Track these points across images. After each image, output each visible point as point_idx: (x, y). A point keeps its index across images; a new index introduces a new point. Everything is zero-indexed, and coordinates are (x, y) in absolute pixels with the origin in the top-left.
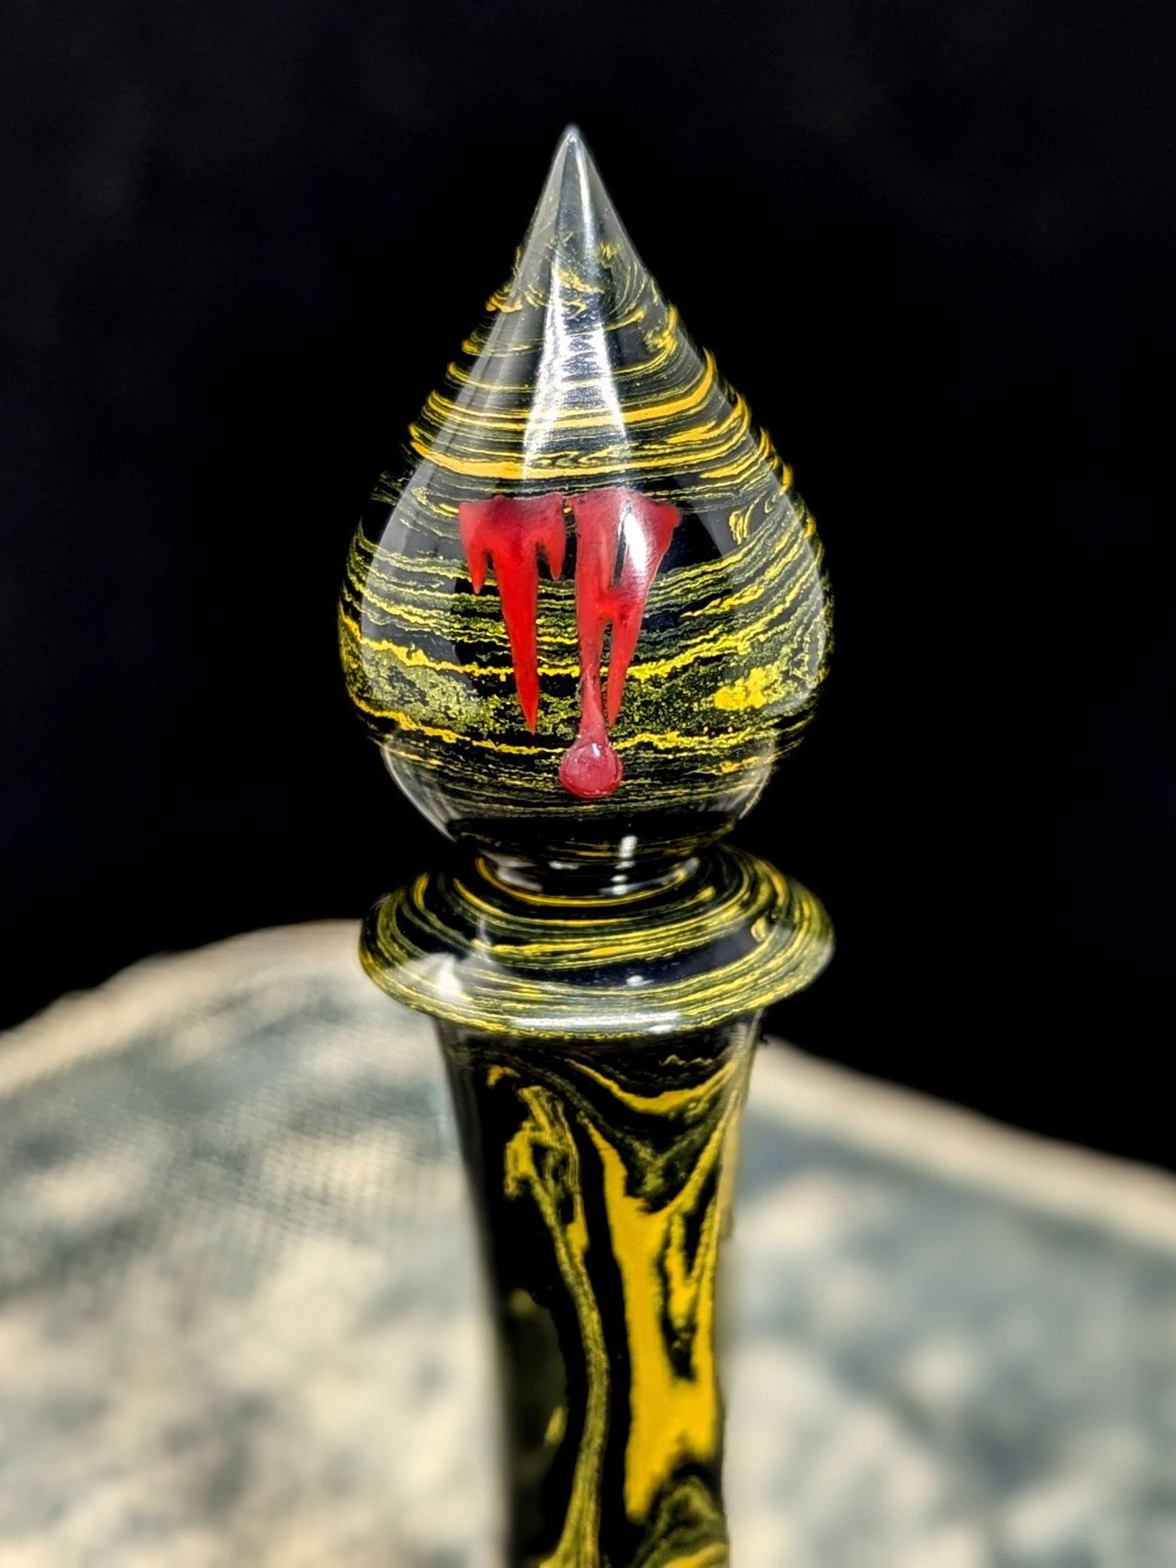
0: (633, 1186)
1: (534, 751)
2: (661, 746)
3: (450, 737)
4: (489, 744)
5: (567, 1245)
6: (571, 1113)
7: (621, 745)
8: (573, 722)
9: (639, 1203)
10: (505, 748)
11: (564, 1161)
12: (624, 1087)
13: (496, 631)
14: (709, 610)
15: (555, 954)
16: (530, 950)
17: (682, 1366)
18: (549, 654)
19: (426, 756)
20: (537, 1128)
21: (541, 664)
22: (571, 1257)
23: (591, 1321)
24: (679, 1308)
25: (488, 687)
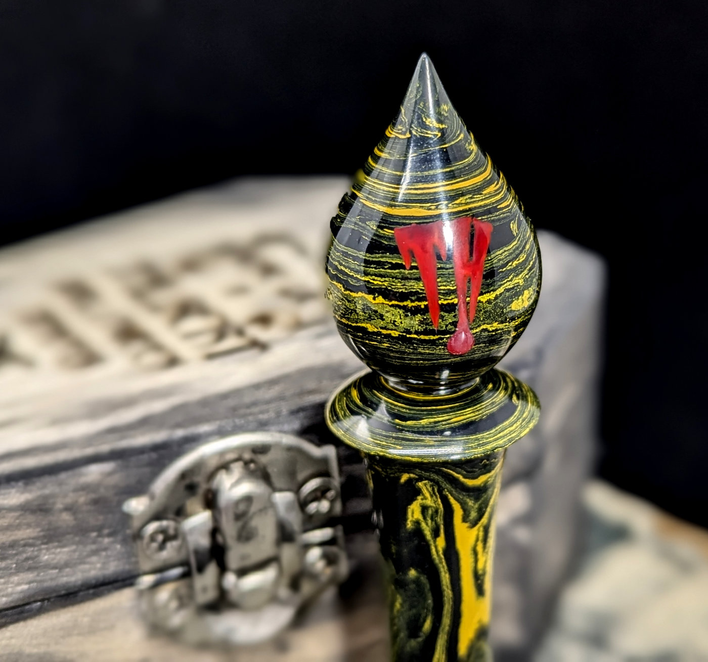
0: (465, 520)
1: (436, 337)
2: (491, 330)
3: (395, 334)
4: (415, 336)
5: (436, 547)
6: (440, 491)
7: (475, 331)
8: (455, 324)
9: (467, 525)
10: (422, 337)
11: (437, 511)
12: (465, 477)
13: (418, 286)
14: (508, 268)
15: (436, 422)
16: (424, 422)
17: (480, 590)
18: (443, 294)
19: (380, 342)
20: (425, 498)
21: (440, 299)
22: (437, 551)
23: (445, 577)
24: (480, 566)
25: (415, 311)
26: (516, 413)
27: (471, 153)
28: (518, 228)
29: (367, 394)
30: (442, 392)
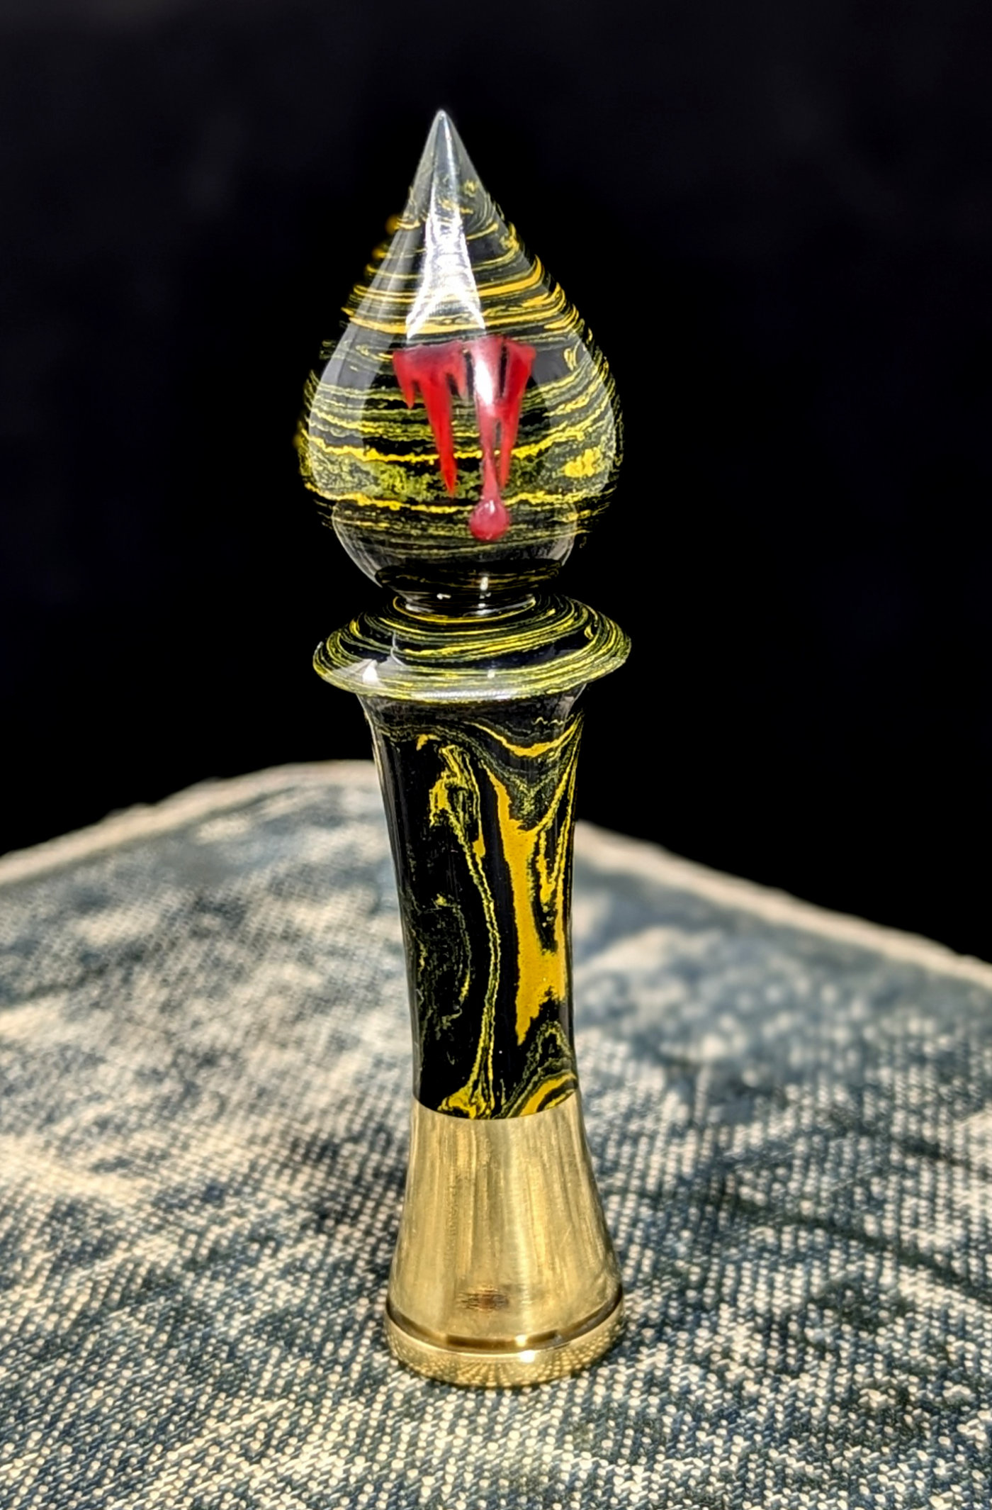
0: (515, 811)
1: (453, 509)
2: (533, 502)
3: (395, 506)
4: (422, 508)
5: (473, 856)
6: (474, 763)
7: (509, 502)
8: (478, 489)
9: (519, 823)
10: (434, 509)
11: (471, 794)
12: (510, 741)
13: (423, 432)
14: (559, 412)
15: (462, 652)
16: (444, 651)
17: (547, 940)
18: (461, 444)
19: (377, 521)
20: (454, 775)
21: (456, 451)
22: (475, 864)
23: (489, 906)
24: (545, 897)
25: (420, 469)
26: (588, 648)
27: (509, 250)
28: (578, 360)
29: (371, 623)
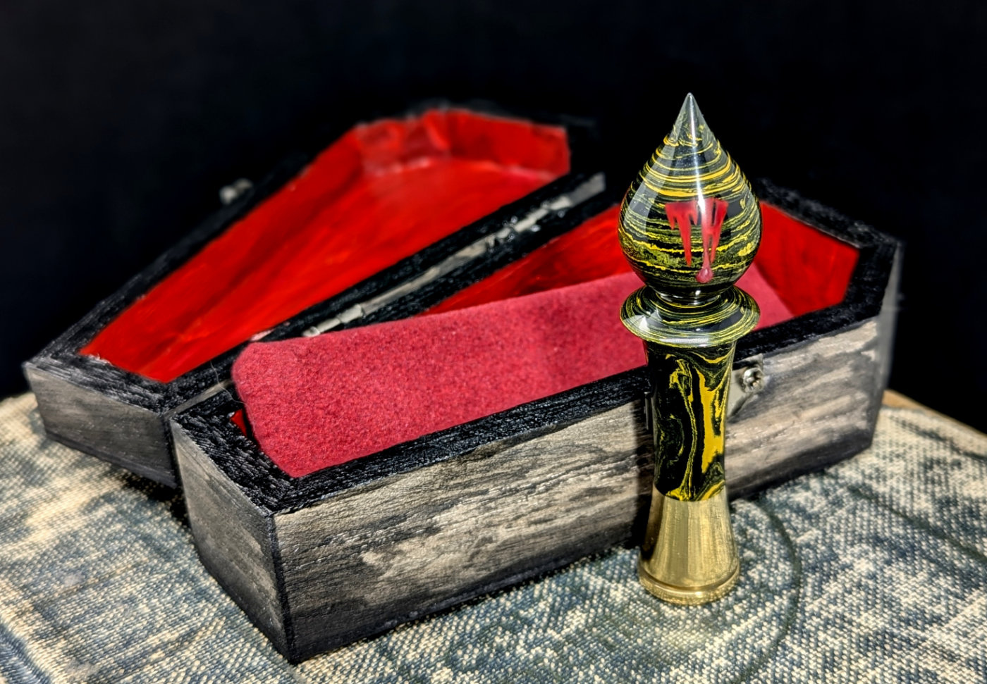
0: (707, 384)
1: (689, 272)
2: (724, 268)
3: (663, 268)
4: (675, 270)
5: (688, 401)
6: (691, 366)
7: (714, 269)
8: (701, 264)
9: (708, 388)
10: (681, 271)
11: (688, 378)
12: (707, 358)
13: (678, 240)
14: (737, 229)
16: (681, 322)
17: (717, 432)
18: (694, 246)
19: (654, 273)
20: (681, 370)
22: (688, 405)
23: (693, 421)
24: (717, 415)
25: (677, 255)
26: (742, 319)
27: (717, 155)
28: (746, 203)
29: (646, 302)
30: (695, 304)
